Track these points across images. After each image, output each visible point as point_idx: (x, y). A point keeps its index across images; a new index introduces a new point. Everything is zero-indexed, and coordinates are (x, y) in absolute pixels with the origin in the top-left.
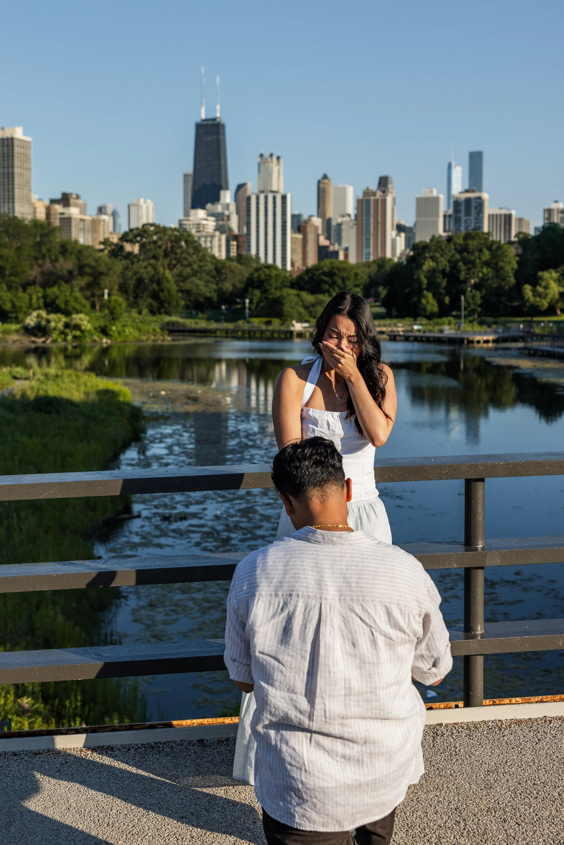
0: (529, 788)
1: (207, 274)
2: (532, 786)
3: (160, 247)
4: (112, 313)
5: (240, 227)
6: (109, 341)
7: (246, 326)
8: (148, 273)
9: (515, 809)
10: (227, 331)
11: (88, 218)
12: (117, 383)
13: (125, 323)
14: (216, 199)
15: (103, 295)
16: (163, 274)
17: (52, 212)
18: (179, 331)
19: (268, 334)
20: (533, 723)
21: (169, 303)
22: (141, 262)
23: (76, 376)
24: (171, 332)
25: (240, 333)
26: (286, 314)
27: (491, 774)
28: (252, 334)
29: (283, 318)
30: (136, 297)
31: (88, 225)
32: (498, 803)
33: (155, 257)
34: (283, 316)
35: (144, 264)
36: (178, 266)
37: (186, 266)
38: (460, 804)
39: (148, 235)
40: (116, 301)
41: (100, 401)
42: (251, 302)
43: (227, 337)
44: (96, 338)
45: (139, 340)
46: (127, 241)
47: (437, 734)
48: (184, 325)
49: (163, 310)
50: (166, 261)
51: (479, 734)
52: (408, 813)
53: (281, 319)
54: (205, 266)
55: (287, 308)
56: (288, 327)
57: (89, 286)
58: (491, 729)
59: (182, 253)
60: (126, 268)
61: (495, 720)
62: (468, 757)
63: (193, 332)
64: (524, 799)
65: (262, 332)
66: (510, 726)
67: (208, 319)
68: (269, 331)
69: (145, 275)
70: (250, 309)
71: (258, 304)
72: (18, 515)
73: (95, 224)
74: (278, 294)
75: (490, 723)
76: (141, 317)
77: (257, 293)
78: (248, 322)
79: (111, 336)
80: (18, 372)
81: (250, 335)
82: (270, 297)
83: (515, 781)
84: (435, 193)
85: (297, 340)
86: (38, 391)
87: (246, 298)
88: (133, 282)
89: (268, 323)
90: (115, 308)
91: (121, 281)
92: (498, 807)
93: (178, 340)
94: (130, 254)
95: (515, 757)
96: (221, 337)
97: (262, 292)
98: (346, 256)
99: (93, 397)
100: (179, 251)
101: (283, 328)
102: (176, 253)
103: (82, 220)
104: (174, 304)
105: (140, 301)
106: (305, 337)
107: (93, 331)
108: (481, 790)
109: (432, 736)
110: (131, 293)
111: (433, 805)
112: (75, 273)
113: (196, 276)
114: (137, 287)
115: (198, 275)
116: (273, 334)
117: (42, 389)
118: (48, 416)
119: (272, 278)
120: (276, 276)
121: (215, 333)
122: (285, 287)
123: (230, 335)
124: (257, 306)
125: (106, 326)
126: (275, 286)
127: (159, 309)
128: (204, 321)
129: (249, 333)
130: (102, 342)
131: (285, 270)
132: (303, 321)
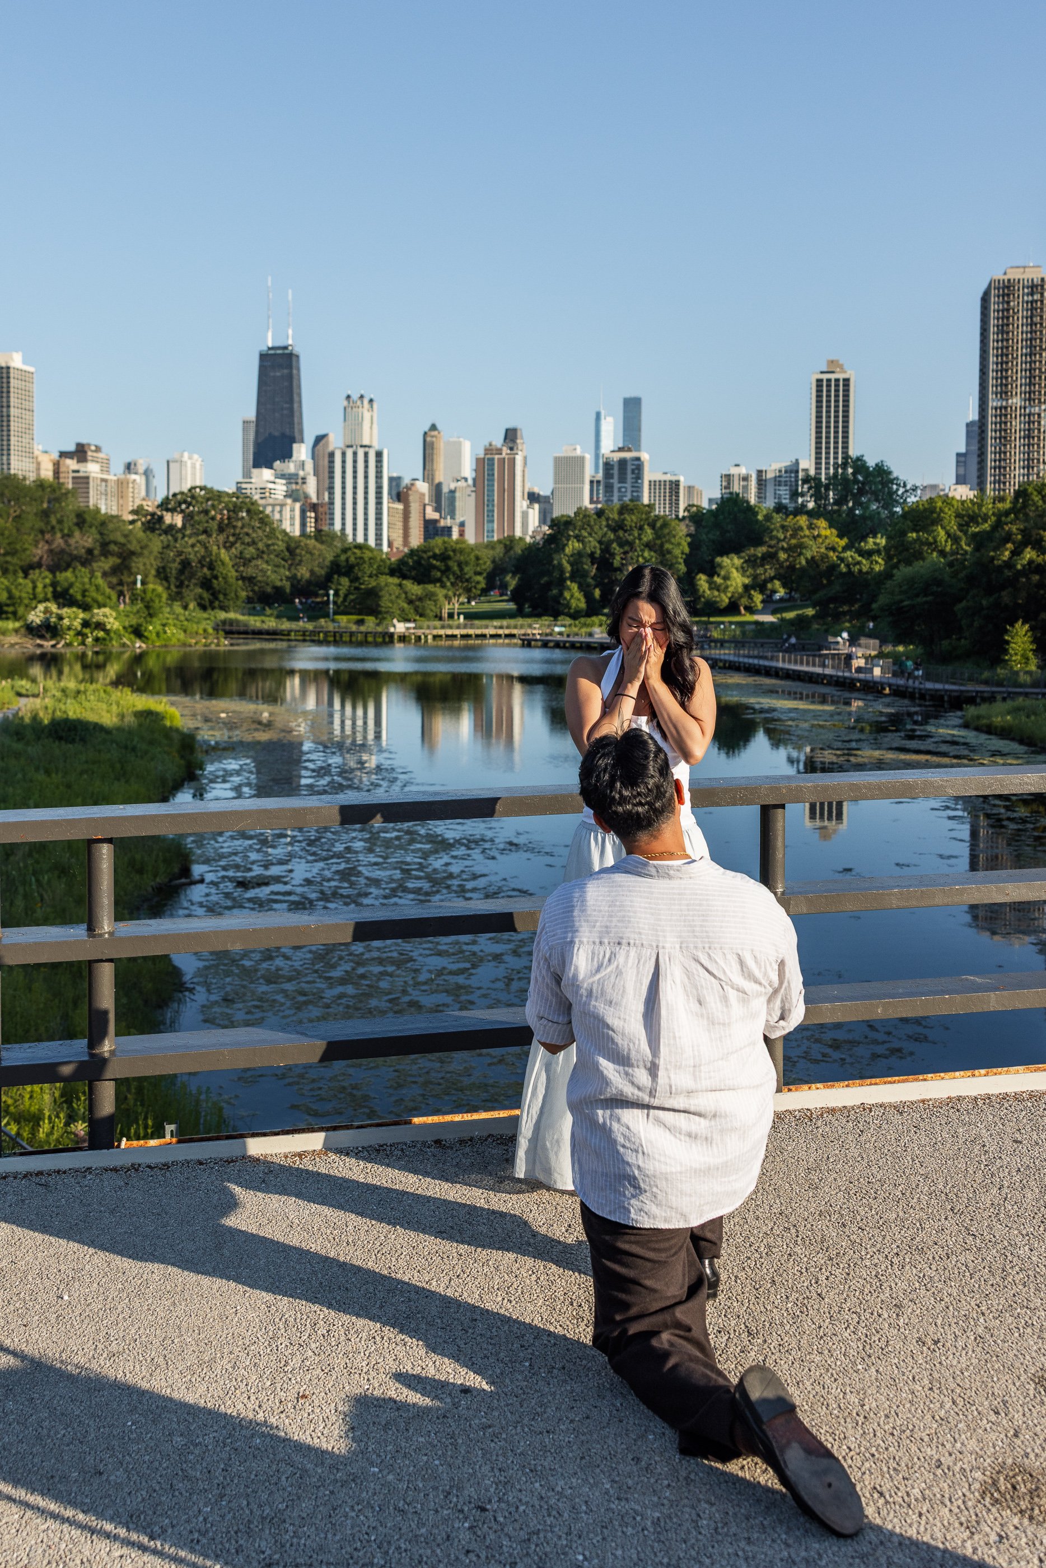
0: (864, 1187)
1: (277, 556)
2: (866, 1184)
3: (213, 518)
4: (148, 607)
5: (319, 493)
6: (144, 646)
7: (331, 627)
8: (196, 552)
10: (304, 633)
11: (111, 477)
12: (160, 702)
13: (164, 621)
14: (287, 455)
15: (135, 583)
16: (218, 555)
17: (62, 469)
18: (239, 633)
19: (360, 637)
20: (849, 1111)
21: (225, 595)
22: (186, 539)
23: (105, 691)
24: (228, 633)
25: (321, 635)
26: (383, 609)
27: (813, 1172)
28: (338, 638)
29: (380, 616)
30: (180, 585)
31: (112, 487)
32: (831, 1206)
33: (205, 532)
34: (380, 612)
35: (191, 541)
36: (238, 545)
37: (248, 544)
39: (197, 502)
40: (154, 590)
41: (140, 725)
42: (336, 594)
43: (304, 640)
44: (125, 640)
45: (184, 645)
46: (167, 510)
48: (246, 624)
49: (217, 603)
50: (221, 538)
51: (787, 1126)
53: (377, 618)
54: (273, 544)
55: (385, 603)
56: (387, 628)
57: (115, 570)
58: (801, 1119)
59: (242, 528)
60: (167, 547)
61: (803, 1109)
63: (258, 634)
64: (861, 1200)
65: (352, 634)
66: (822, 1115)
67: (278, 617)
68: (361, 633)
69: (192, 556)
70: (335, 603)
71: (346, 596)
72: (37, 881)
73: (121, 484)
74: (373, 583)
75: (797, 1113)
76: (187, 613)
77: (345, 581)
78: (333, 621)
79: (147, 638)
80: (22, 687)
81: (336, 639)
82: (363, 587)
84: (579, 452)
85: (399, 646)
86: (54, 712)
87: (331, 588)
88: (175, 566)
89: (360, 622)
90: (152, 600)
91: (160, 563)
92: (831, 1209)
93: (238, 645)
94: (172, 527)
95: (837, 1152)
96: (296, 640)
97: (351, 581)
98: (462, 533)
99: (130, 719)
100: (238, 524)
101: (380, 629)
102: (235, 527)
103: (103, 480)
104: (232, 595)
105: (186, 592)
106: (409, 642)
107: (122, 632)
108: (805, 1190)
110: (173, 580)
112: (96, 552)
113: (262, 558)
114: (181, 572)
115: (265, 556)
116: (366, 637)
117: (60, 710)
118: (71, 746)
119: (364, 562)
120: (370, 559)
121: (289, 635)
122: (382, 574)
123: (308, 638)
124: (345, 600)
125: (139, 625)
126: (368, 572)
127: (211, 603)
128: (272, 619)
129: (335, 636)
130: (134, 647)
131: (380, 551)
132: (406, 620)
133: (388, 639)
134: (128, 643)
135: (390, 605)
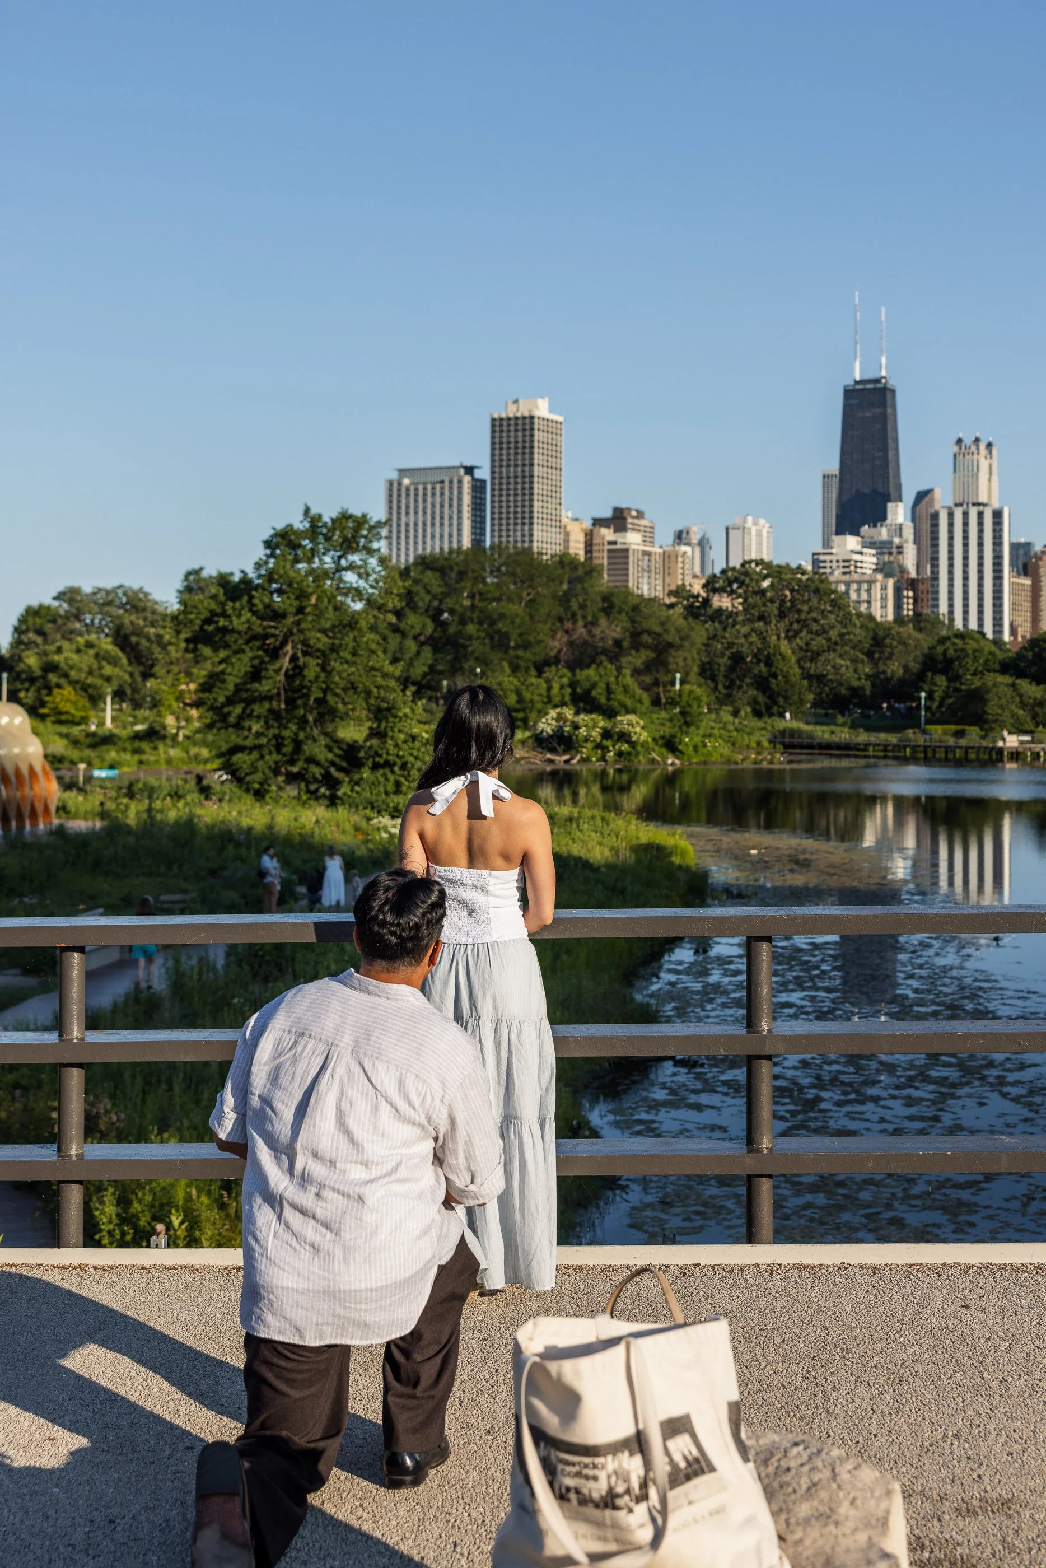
1: (853, 648)
3: (771, 601)
4: (683, 713)
5: (918, 566)
6: (677, 762)
7: (921, 740)
8: (751, 643)
10: (886, 747)
11: (656, 550)
12: (674, 834)
13: (709, 731)
14: (879, 517)
15: (673, 684)
16: (777, 647)
17: (596, 540)
18: (802, 747)
19: (959, 753)
21: (786, 698)
22: (738, 627)
23: (603, 819)
24: (788, 747)
25: (908, 750)
26: (990, 717)
28: (930, 754)
29: (986, 726)
30: (730, 686)
31: (657, 561)
33: (762, 618)
34: (986, 721)
35: (744, 630)
36: (804, 633)
37: (817, 634)
39: (751, 580)
40: (691, 692)
41: (638, 861)
42: (930, 697)
43: (885, 757)
44: (654, 755)
45: (729, 761)
46: (715, 591)
48: (811, 736)
49: (775, 709)
50: (782, 625)
53: (982, 729)
54: (848, 633)
55: (992, 708)
56: (995, 741)
57: (649, 667)
59: (809, 612)
60: (714, 637)
63: (826, 748)
65: (947, 749)
67: (854, 726)
68: (961, 748)
69: (745, 649)
70: (928, 709)
71: (943, 700)
73: (668, 559)
74: (977, 683)
76: (737, 721)
77: (942, 681)
78: (924, 732)
79: (681, 752)
81: (927, 756)
82: (964, 687)
85: (1011, 766)
87: (923, 690)
88: (724, 661)
89: (960, 734)
90: (690, 705)
91: (705, 659)
93: (799, 762)
94: (720, 611)
96: (875, 757)
97: (949, 680)
99: (627, 856)
100: (805, 608)
101: (985, 743)
102: (799, 611)
103: (646, 553)
104: (796, 698)
105: (738, 694)
106: (1024, 759)
107: (651, 744)
110: (721, 679)
112: (626, 644)
113: (834, 651)
114: (731, 669)
115: (838, 648)
116: (966, 753)
119: (967, 655)
120: (975, 651)
121: (865, 750)
122: (989, 671)
123: (890, 754)
124: (941, 705)
125: (674, 736)
126: (972, 669)
127: (768, 708)
128: (846, 729)
129: (925, 752)
130: (665, 763)
131: (998, 642)
132: (1021, 732)
133: (995, 757)
134: (658, 758)
135: (1000, 711)
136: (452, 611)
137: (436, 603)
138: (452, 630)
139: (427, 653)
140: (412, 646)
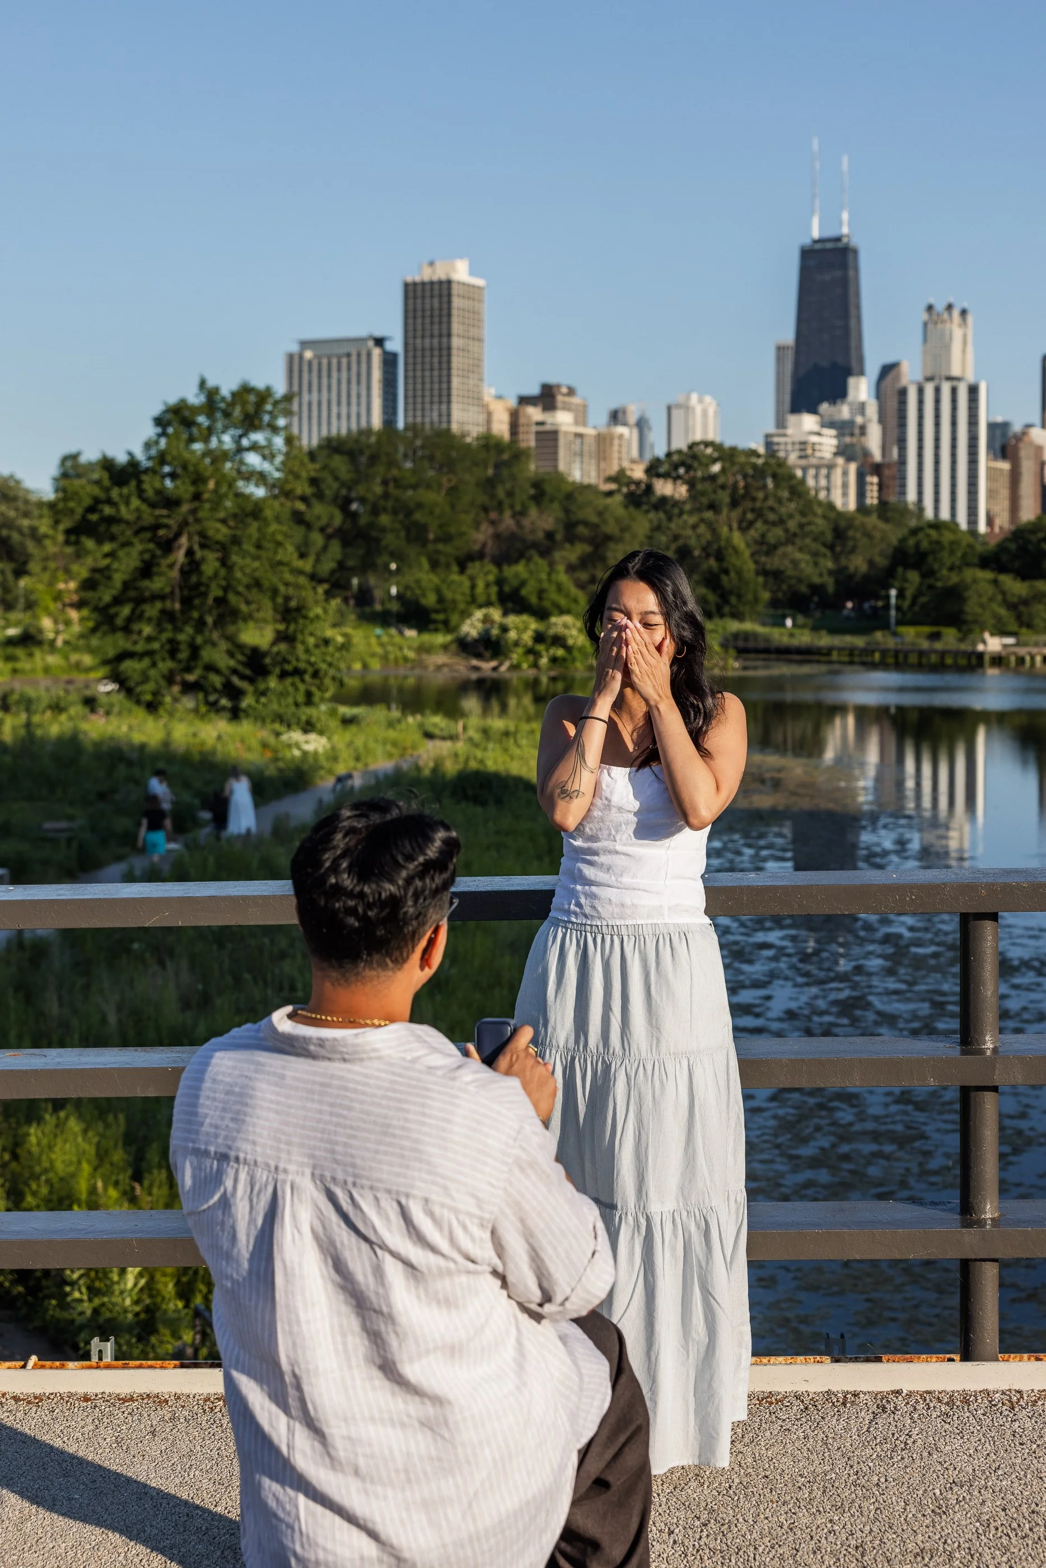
0: (1021, 1518)
1: (815, 540)
2: (1026, 1515)
3: (723, 487)
5: (885, 449)
7: (891, 643)
8: (699, 536)
9: (972, 1556)
10: (851, 651)
11: (589, 431)
14: (838, 393)
16: (729, 540)
17: (522, 420)
18: (757, 651)
19: (934, 658)
21: (739, 596)
22: (685, 517)
24: (742, 652)
25: (877, 656)
26: (969, 618)
27: (956, 1489)
28: (901, 659)
29: (965, 628)
31: (590, 444)
32: (945, 1542)
33: (713, 506)
34: (965, 622)
35: (692, 520)
36: (759, 524)
37: (774, 524)
38: (870, 1538)
39: (701, 464)
42: (901, 595)
43: (851, 663)
46: (659, 476)
47: (884, 1409)
48: (767, 639)
49: (726, 609)
50: (735, 515)
51: (968, 1414)
52: (761, 1549)
53: (959, 630)
54: (809, 523)
55: (972, 607)
56: (975, 645)
58: (995, 1405)
59: (766, 498)
60: (657, 528)
61: (1010, 1390)
62: (925, 1454)
63: (784, 653)
64: (1001, 1537)
65: (921, 653)
66: (1035, 1402)
67: (815, 628)
68: (936, 652)
69: (693, 542)
70: (898, 608)
71: (915, 598)
73: (603, 441)
74: (954, 579)
75: (997, 1395)
77: (914, 577)
78: (895, 634)
80: (435, 725)
81: (898, 661)
82: (939, 584)
83: (998, 1503)
85: (992, 672)
86: (466, 761)
87: (892, 586)
89: (935, 636)
92: (941, 1548)
93: (755, 668)
94: (664, 500)
95: (1019, 1461)
96: (840, 663)
97: (923, 576)
100: (760, 495)
101: (963, 647)
102: (754, 499)
103: (579, 436)
104: (750, 597)
106: (1008, 665)
108: (924, 1515)
109: (873, 1413)
111: (815, 1539)
112: (559, 537)
113: (793, 543)
115: (798, 540)
116: (943, 657)
117: (475, 758)
118: (479, 810)
119: (943, 548)
120: (952, 543)
121: (829, 654)
122: (967, 565)
123: (856, 659)
124: (913, 603)
126: (948, 564)
127: (719, 608)
128: (806, 631)
129: (896, 656)
131: (973, 532)
132: (1003, 633)
133: (976, 662)
135: (979, 610)
136: (362, 500)
137: (344, 492)
138: (363, 521)
139: (336, 549)
140: (318, 539)
